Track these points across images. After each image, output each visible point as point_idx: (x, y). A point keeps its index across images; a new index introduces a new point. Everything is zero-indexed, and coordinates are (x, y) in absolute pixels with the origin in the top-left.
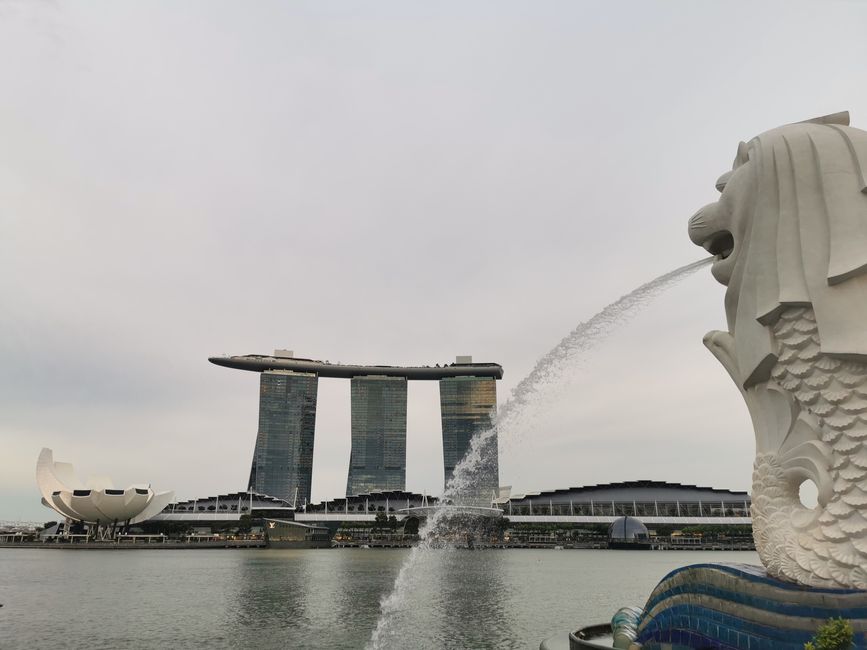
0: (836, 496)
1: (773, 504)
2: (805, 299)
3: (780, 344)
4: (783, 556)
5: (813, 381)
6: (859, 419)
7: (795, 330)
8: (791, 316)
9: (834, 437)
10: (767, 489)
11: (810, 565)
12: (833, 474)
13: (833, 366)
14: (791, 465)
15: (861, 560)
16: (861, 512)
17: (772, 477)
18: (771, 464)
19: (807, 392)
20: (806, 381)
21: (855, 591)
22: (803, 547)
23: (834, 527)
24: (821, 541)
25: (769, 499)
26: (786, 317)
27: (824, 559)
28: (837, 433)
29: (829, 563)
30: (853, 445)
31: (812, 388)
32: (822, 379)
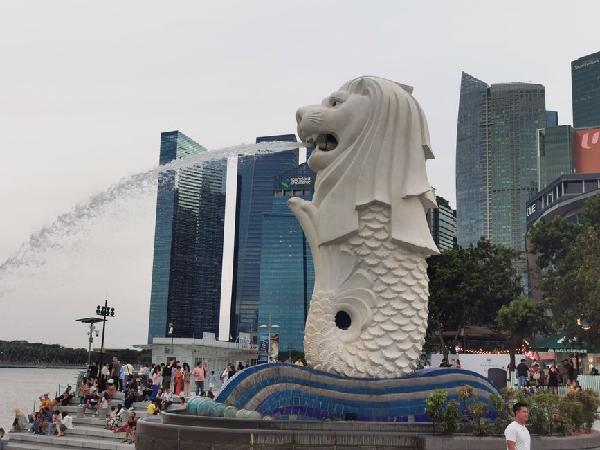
0: (375, 324)
1: (329, 325)
2: (388, 202)
3: (363, 225)
4: (336, 359)
5: (380, 253)
6: (400, 281)
7: (375, 219)
8: (376, 210)
9: (383, 289)
10: (325, 315)
11: (355, 365)
12: (375, 311)
13: (393, 248)
14: (342, 301)
15: (385, 362)
16: (390, 334)
17: (330, 308)
18: (331, 299)
19: (373, 259)
20: (375, 252)
21: (378, 379)
22: (351, 354)
23: (372, 342)
24: (363, 350)
25: (326, 322)
26: (372, 209)
27: (363, 360)
28: (386, 287)
29: (367, 363)
30: (394, 295)
31: (378, 257)
32: (385, 253)
